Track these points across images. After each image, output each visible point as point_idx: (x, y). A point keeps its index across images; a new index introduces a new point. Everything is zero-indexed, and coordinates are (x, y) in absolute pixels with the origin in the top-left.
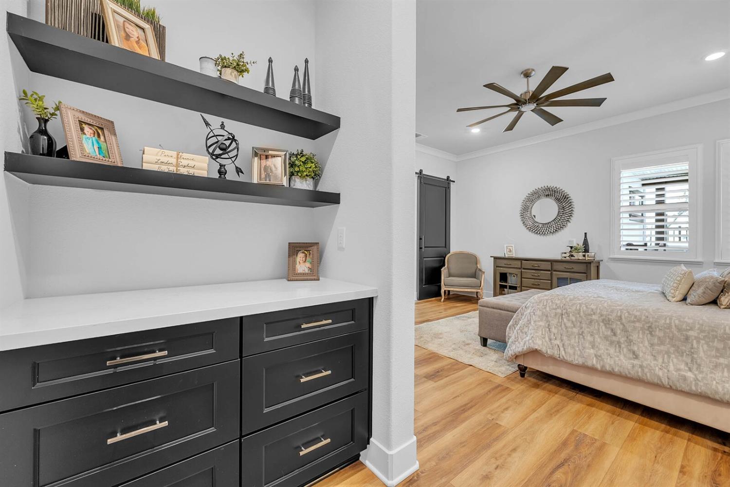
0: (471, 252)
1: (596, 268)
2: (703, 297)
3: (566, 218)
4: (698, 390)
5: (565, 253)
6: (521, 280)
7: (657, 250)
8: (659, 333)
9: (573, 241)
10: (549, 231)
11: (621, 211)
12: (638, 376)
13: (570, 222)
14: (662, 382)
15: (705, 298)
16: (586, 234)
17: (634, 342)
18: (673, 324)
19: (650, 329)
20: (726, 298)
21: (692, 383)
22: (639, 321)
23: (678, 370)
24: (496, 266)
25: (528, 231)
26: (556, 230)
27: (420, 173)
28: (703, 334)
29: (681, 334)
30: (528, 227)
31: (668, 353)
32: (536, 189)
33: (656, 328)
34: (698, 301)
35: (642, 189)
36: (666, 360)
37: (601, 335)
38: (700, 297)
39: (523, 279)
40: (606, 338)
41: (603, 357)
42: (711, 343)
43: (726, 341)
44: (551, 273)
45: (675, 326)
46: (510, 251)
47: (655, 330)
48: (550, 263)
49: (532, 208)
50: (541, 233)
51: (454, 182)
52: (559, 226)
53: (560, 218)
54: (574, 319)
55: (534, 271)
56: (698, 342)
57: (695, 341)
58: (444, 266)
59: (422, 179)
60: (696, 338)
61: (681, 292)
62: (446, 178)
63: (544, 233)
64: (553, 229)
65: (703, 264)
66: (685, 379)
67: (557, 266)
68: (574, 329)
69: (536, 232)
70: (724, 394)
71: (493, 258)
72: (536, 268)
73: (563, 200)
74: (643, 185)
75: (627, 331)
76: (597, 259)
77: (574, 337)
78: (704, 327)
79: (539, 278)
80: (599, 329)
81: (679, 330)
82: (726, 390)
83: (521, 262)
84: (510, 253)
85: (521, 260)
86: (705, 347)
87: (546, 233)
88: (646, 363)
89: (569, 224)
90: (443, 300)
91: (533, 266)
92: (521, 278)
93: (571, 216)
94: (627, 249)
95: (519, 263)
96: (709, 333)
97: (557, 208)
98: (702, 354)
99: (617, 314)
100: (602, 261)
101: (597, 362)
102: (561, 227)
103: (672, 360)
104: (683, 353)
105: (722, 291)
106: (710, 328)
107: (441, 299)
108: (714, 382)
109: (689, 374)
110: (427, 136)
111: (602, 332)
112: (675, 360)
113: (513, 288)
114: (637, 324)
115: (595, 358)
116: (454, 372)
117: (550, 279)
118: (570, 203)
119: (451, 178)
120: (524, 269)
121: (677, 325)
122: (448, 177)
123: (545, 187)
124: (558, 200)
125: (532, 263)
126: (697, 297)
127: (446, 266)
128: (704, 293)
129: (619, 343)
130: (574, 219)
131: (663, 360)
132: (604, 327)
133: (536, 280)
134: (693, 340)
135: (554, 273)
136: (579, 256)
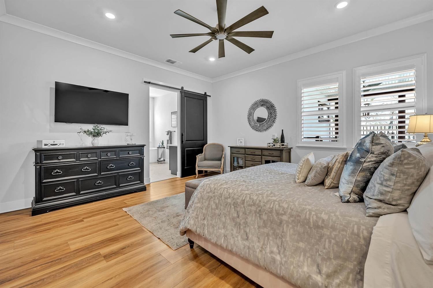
0: (220, 143)
1: (288, 153)
2: (315, 180)
3: (272, 120)
4: (281, 274)
5: (270, 144)
6: (245, 162)
7: (322, 141)
8: (265, 217)
9: (275, 135)
10: (263, 129)
11: (302, 115)
12: (246, 256)
13: (275, 123)
14: (260, 263)
15: (316, 181)
16: (282, 130)
17: (248, 224)
18: (274, 209)
19: (259, 213)
20: (329, 180)
21: (278, 266)
22: (254, 204)
23: (272, 252)
24: (232, 153)
25: (252, 129)
26: (267, 128)
27: (182, 89)
28: (292, 219)
29: (278, 218)
30: (252, 126)
31: (268, 235)
32: (256, 101)
33: (263, 212)
34: (311, 182)
35: (328, 103)
36: (266, 242)
37: (230, 217)
38: (312, 180)
39: (246, 161)
40: (233, 219)
41: (228, 237)
42: (296, 228)
43: (305, 226)
44: (262, 157)
45: (275, 210)
46: (241, 142)
47: (263, 213)
48: (260, 150)
49: (254, 113)
50: (259, 130)
51: (210, 96)
52: (269, 125)
53: (269, 120)
54: (217, 201)
55: (252, 156)
56: (288, 226)
57: (285, 225)
58: (202, 153)
59: (183, 94)
60: (287, 222)
61: (303, 175)
62: (204, 94)
63: (260, 130)
64: (265, 128)
65: (346, 149)
66: (274, 260)
67: (266, 153)
68: (217, 210)
69: (256, 129)
70: (297, 279)
71: (230, 147)
72: (253, 154)
73: (270, 107)
74: (329, 100)
75: (246, 214)
76: (289, 147)
77: (215, 217)
78: (293, 212)
79: (254, 160)
80: (230, 211)
81: (278, 214)
82: (299, 275)
83: (245, 150)
84: (241, 144)
85: (245, 148)
86: (292, 231)
87: (262, 130)
88: (252, 244)
89: (274, 124)
90: (197, 177)
91: (251, 153)
92: (245, 161)
93: (275, 118)
94: (316, 141)
95: (244, 150)
96: (295, 218)
97: (267, 114)
98: (288, 238)
99: (242, 198)
100: (292, 148)
101: (224, 242)
102: (270, 126)
103: (270, 243)
104: (277, 236)
105: (327, 175)
106: (297, 213)
107: (196, 177)
108: (292, 267)
109: (278, 258)
110: (182, 63)
111: (232, 214)
112: (271, 242)
113: (241, 167)
114: (253, 208)
115: (223, 237)
116: (138, 247)
117: (261, 161)
118: (275, 110)
119: (207, 94)
120: (247, 154)
121: (277, 209)
122: (205, 93)
123: (261, 99)
124: (268, 108)
125: (250, 151)
126: (311, 179)
127: (203, 153)
128: (315, 176)
129: (240, 224)
130: (277, 121)
131: (264, 242)
132: (233, 209)
133: (253, 162)
134: (284, 224)
135: (263, 157)
136: (278, 145)
